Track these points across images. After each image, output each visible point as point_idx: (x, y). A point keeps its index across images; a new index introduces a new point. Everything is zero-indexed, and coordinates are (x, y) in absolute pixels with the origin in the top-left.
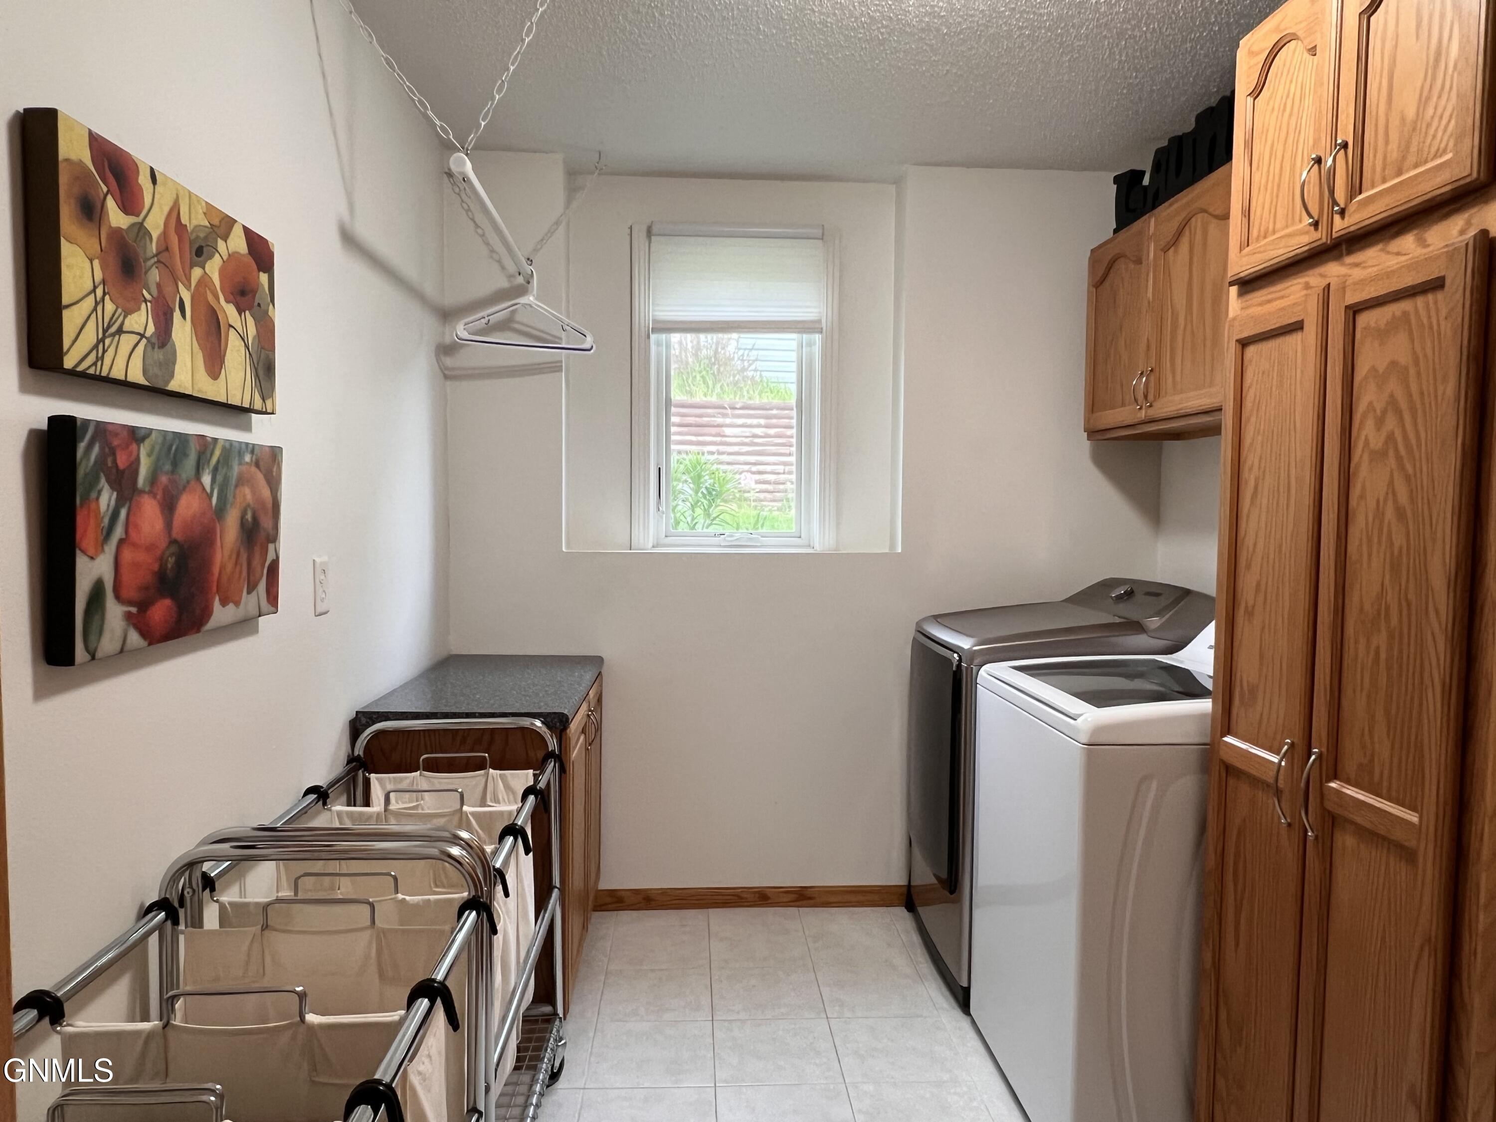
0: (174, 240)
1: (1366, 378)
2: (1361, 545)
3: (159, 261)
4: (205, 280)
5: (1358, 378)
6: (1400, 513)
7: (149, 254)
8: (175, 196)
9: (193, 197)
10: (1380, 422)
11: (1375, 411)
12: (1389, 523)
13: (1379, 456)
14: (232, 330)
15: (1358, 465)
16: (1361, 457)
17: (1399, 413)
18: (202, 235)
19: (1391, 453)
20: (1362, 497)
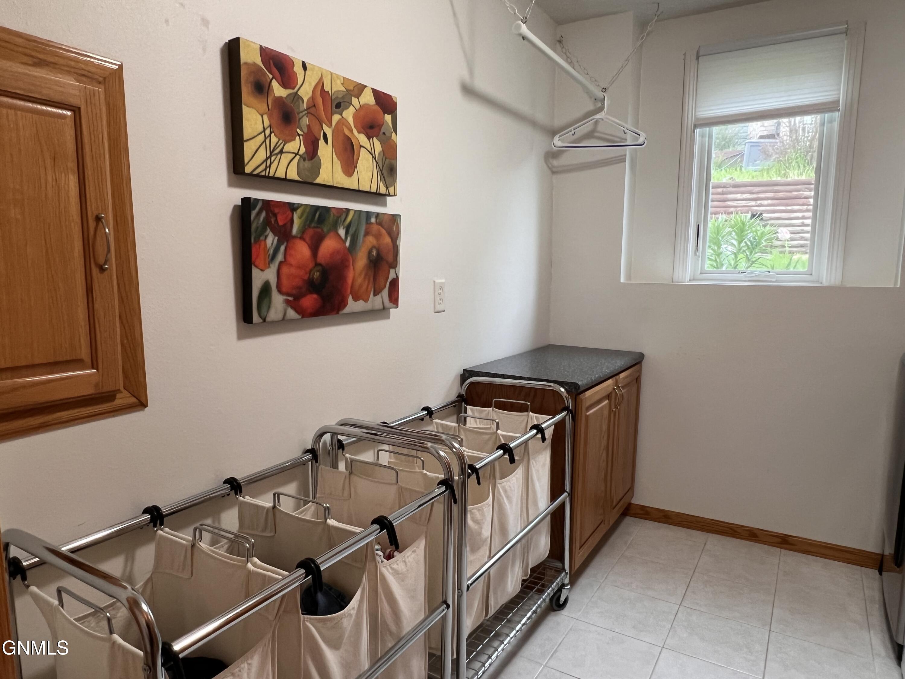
0: (320, 101)
3: (308, 113)
4: (343, 122)
7: (301, 109)
8: (320, 76)
9: (334, 75)
14: (362, 149)
18: (340, 96)
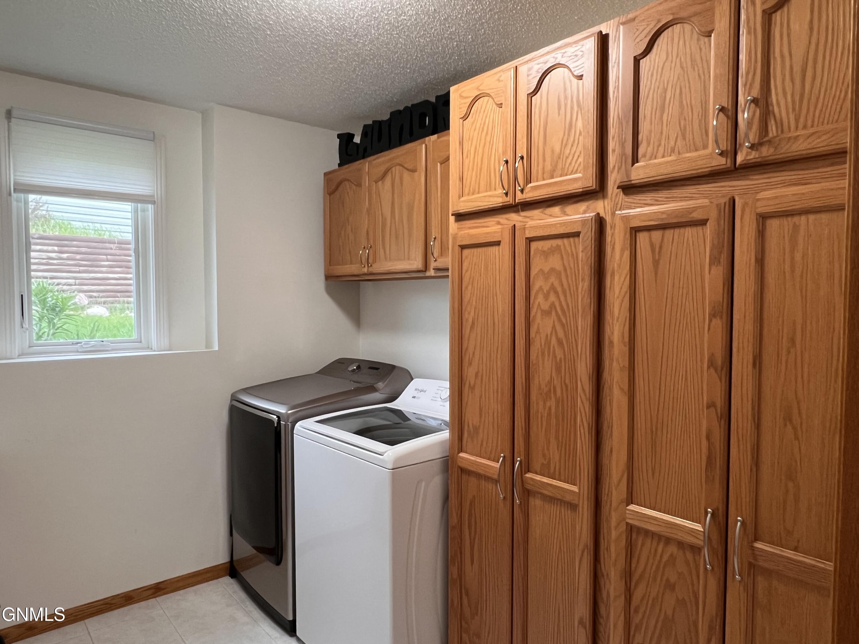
1: (537, 274)
2: (537, 356)
5: (533, 274)
6: (560, 342)
10: (546, 297)
11: (543, 291)
12: (554, 347)
13: (547, 313)
15: (535, 317)
16: (536, 313)
17: (556, 293)
19: (553, 313)
20: (538, 332)
